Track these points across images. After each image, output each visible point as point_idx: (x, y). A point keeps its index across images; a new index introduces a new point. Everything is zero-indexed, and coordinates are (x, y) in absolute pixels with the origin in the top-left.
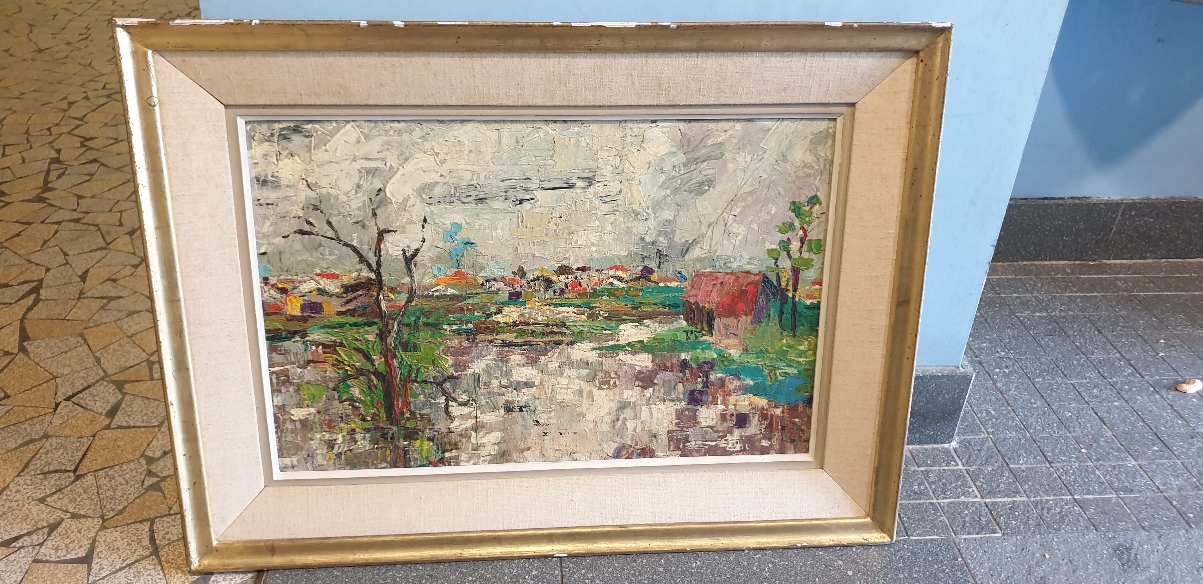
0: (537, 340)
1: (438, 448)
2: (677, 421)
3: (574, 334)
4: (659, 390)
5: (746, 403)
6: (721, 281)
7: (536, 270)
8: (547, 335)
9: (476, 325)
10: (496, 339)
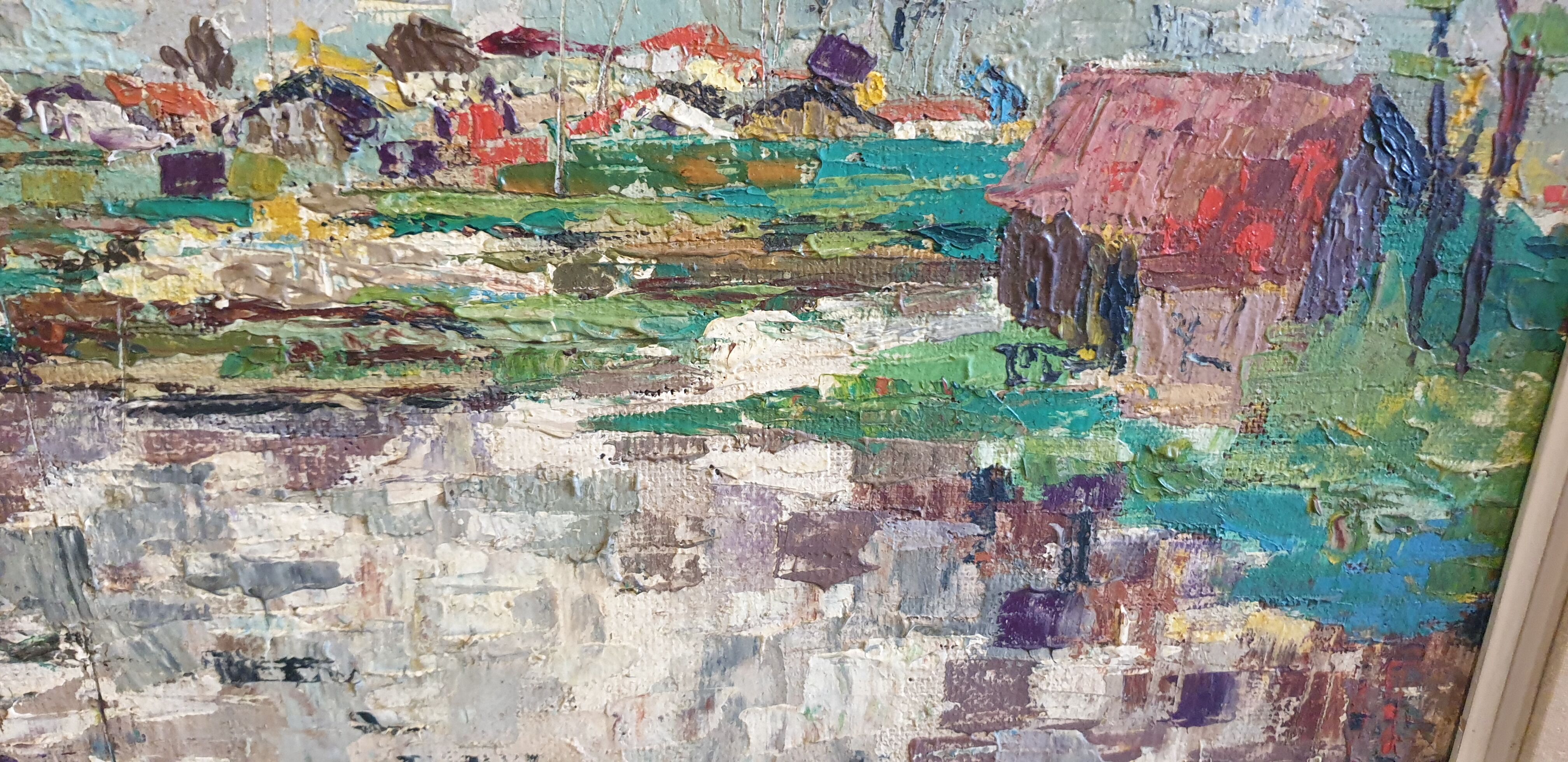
0: (325, 384)
2: (950, 706)
3: (497, 357)
4: (880, 593)
5: (1229, 635)
6: (1184, 117)
7: (282, 42)
8: (372, 365)
9: (20, 313)
10: (131, 379)
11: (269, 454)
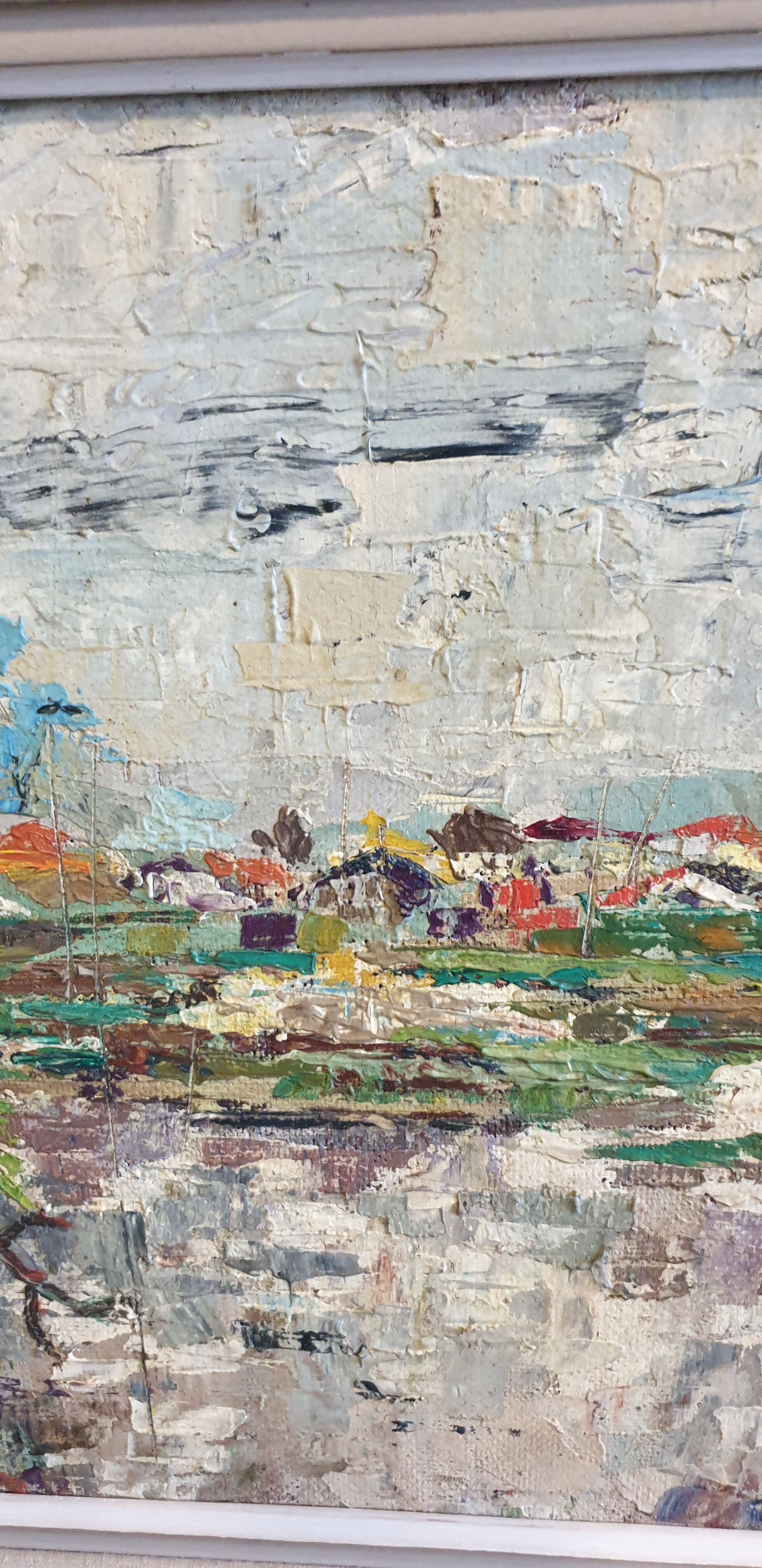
0: (363, 1106)
1: (17, 1438)
3: (516, 1091)
7: (354, 827)
8: (405, 1092)
9: (113, 1039)
10: (197, 1096)
11: (308, 1162)
